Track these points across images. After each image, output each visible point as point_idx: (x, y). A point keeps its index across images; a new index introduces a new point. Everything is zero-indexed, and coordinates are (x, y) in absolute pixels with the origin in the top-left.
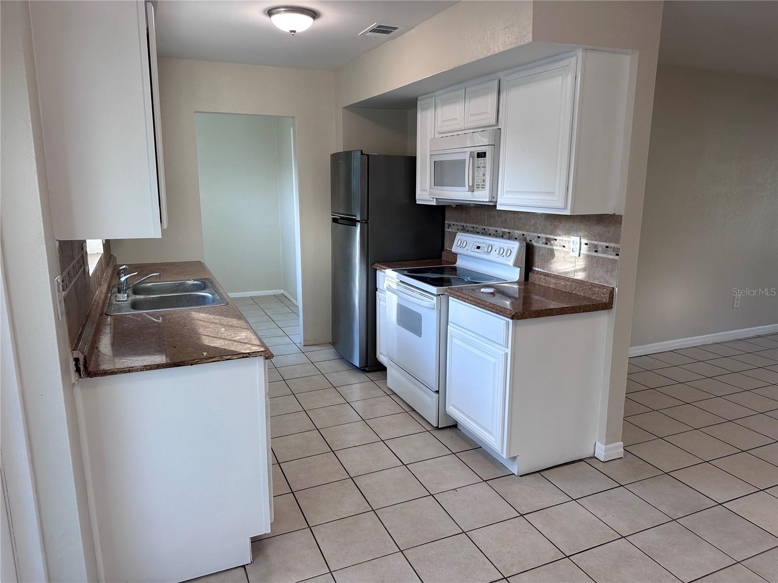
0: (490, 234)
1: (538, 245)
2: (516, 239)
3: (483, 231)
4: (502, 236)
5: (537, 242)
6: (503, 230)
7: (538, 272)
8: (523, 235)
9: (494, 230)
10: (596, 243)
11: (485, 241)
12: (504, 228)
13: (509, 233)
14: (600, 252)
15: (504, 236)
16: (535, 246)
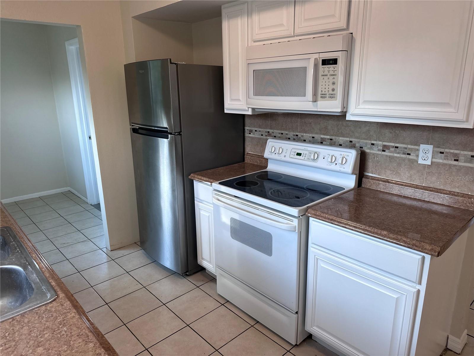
0: (305, 141)
1: (372, 151)
2: (341, 145)
3: (295, 137)
4: (322, 143)
5: (370, 149)
6: (322, 136)
7: (373, 178)
8: (351, 142)
9: (310, 137)
10: (456, 152)
11: (305, 148)
12: (324, 135)
13: (331, 139)
14: (463, 161)
15: (324, 143)
16: (369, 153)
